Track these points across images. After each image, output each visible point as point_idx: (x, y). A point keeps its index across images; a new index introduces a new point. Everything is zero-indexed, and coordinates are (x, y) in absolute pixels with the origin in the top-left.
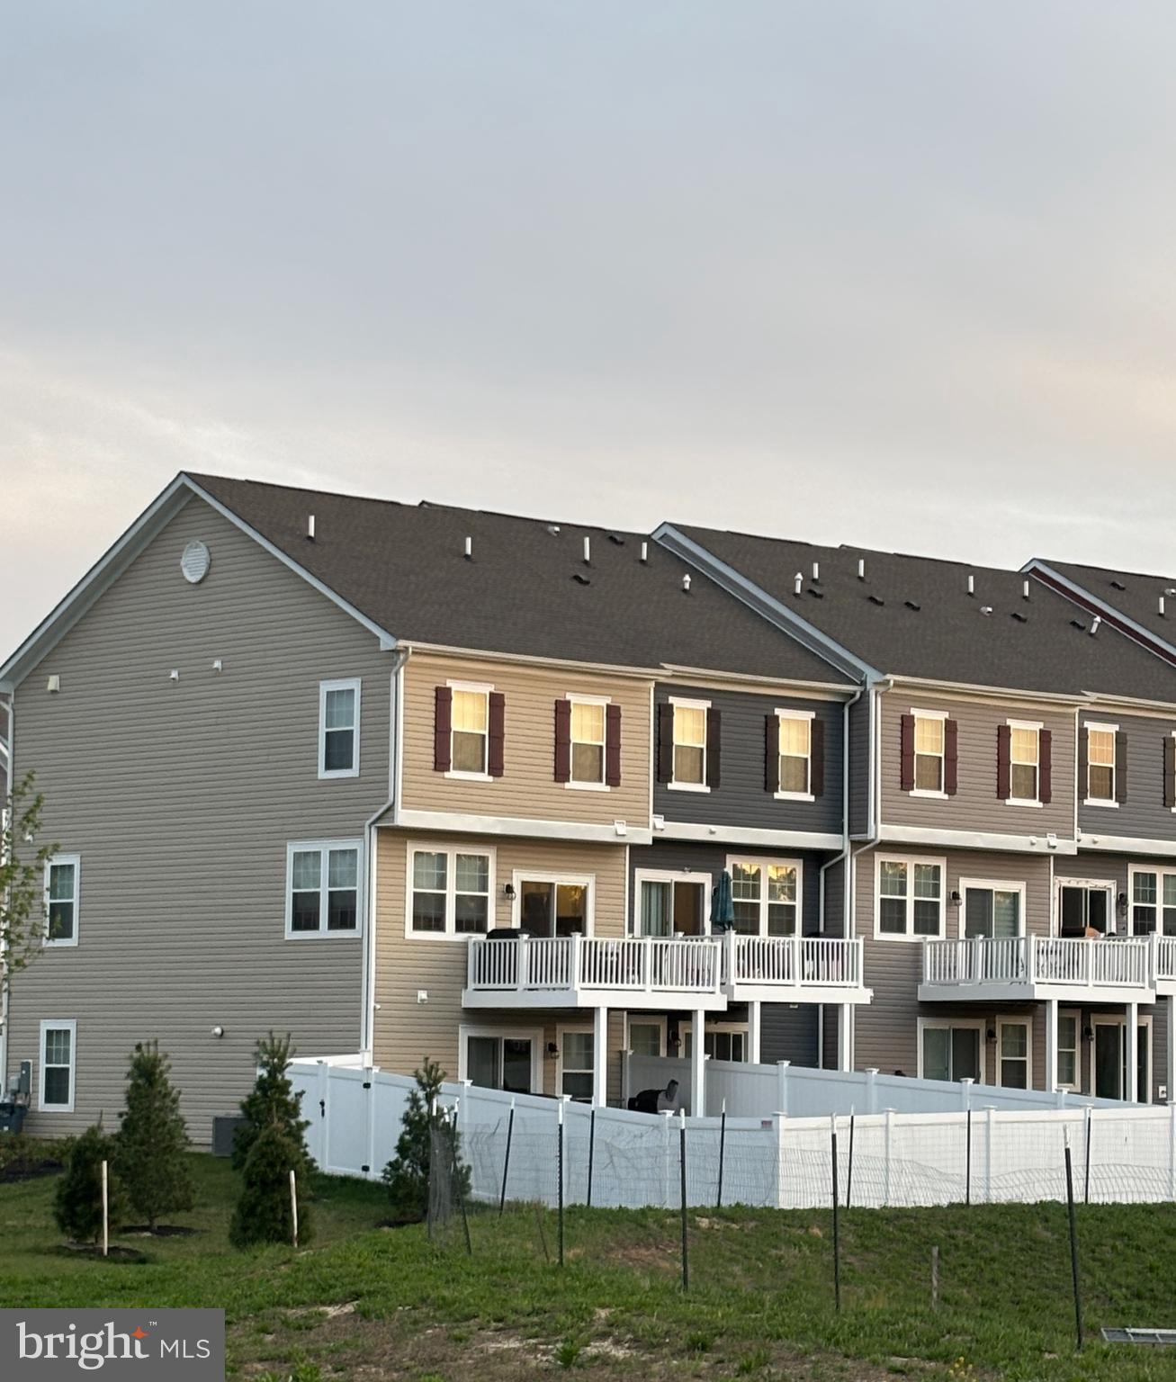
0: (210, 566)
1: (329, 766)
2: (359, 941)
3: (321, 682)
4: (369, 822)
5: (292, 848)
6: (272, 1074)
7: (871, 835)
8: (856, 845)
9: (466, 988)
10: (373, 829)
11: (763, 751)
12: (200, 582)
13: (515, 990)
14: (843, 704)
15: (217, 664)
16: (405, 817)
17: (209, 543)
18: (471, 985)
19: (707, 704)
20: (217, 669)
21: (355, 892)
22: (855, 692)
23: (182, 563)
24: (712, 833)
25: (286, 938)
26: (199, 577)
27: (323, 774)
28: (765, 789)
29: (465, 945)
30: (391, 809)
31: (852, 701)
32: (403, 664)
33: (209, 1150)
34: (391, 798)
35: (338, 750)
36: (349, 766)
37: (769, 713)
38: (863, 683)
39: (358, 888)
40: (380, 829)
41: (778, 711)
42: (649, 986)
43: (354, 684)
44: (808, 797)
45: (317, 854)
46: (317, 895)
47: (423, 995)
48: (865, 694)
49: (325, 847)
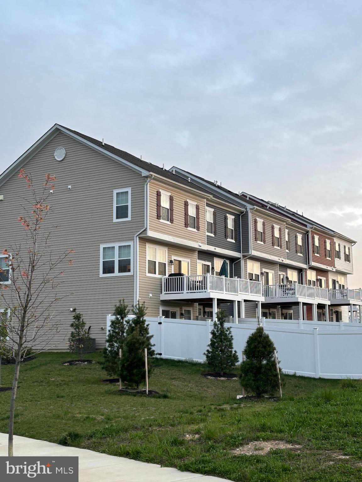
0: (66, 155)
1: (117, 218)
2: (133, 276)
3: (114, 190)
4: (136, 235)
5: (102, 246)
6: (139, 317)
7: (250, 253)
8: (244, 256)
9: (162, 293)
10: (138, 238)
11: (224, 226)
12: (62, 160)
13: (183, 293)
14: (240, 215)
15: (70, 187)
16: (151, 234)
17: (65, 148)
18: (163, 292)
19: (213, 210)
20: (69, 188)
21: (130, 259)
22: (244, 211)
23: (55, 155)
24: (215, 249)
25: (100, 277)
26: (62, 159)
27: (115, 220)
28: (225, 237)
29: (161, 279)
30: (145, 230)
31: (243, 214)
32: (149, 182)
33: (68, 351)
34: (145, 226)
35: (122, 212)
36: (127, 217)
37: (226, 215)
38: (246, 209)
39: (132, 258)
40: (139, 237)
41: (227, 215)
42: (225, 292)
43: (129, 190)
44: (233, 241)
45: (114, 247)
46: (113, 262)
47: (151, 295)
48: (247, 212)
49: (117, 245)
